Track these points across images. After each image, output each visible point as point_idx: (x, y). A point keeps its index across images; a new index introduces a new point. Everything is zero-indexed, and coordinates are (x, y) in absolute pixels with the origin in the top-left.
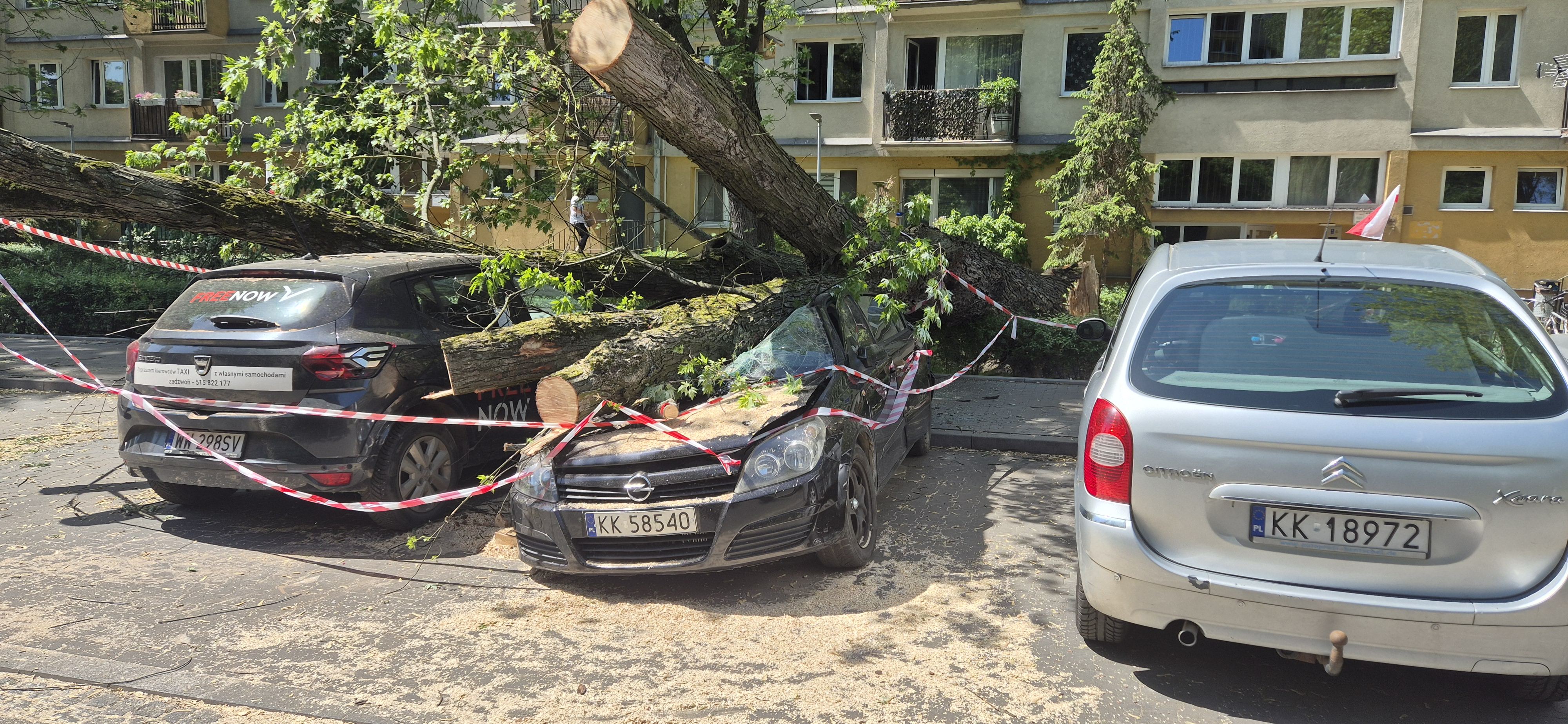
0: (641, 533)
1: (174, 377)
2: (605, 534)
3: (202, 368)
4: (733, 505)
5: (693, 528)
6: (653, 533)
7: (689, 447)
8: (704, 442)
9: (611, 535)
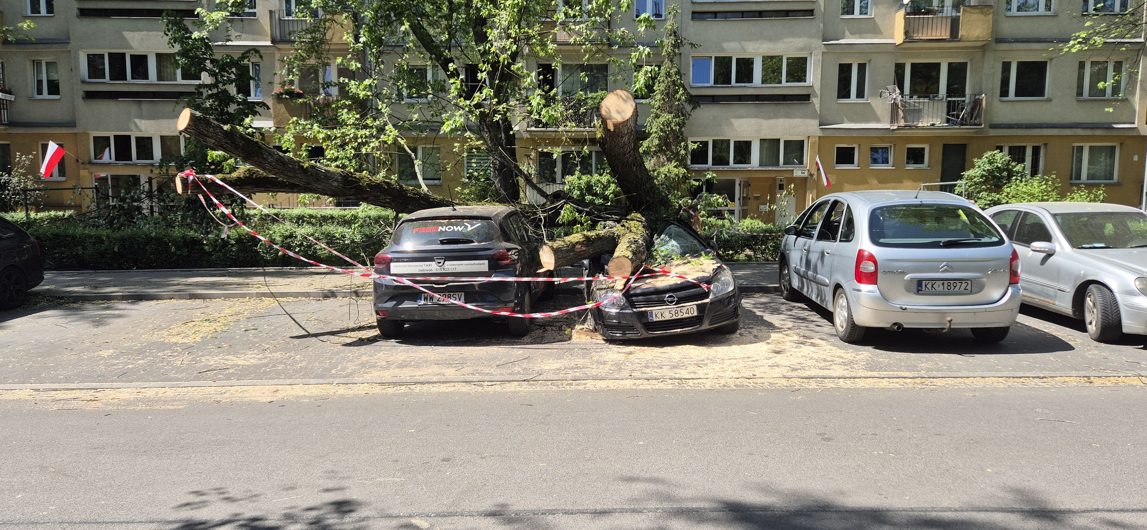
0: (674, 317)
1: (422, 268)
2: (658, 320)
3: (440, 263)
4: (712, 303)
5: (695, 314)
6: (679, 317)
7: (688, 281)
8: (694, 279)
9: (661, 319)
